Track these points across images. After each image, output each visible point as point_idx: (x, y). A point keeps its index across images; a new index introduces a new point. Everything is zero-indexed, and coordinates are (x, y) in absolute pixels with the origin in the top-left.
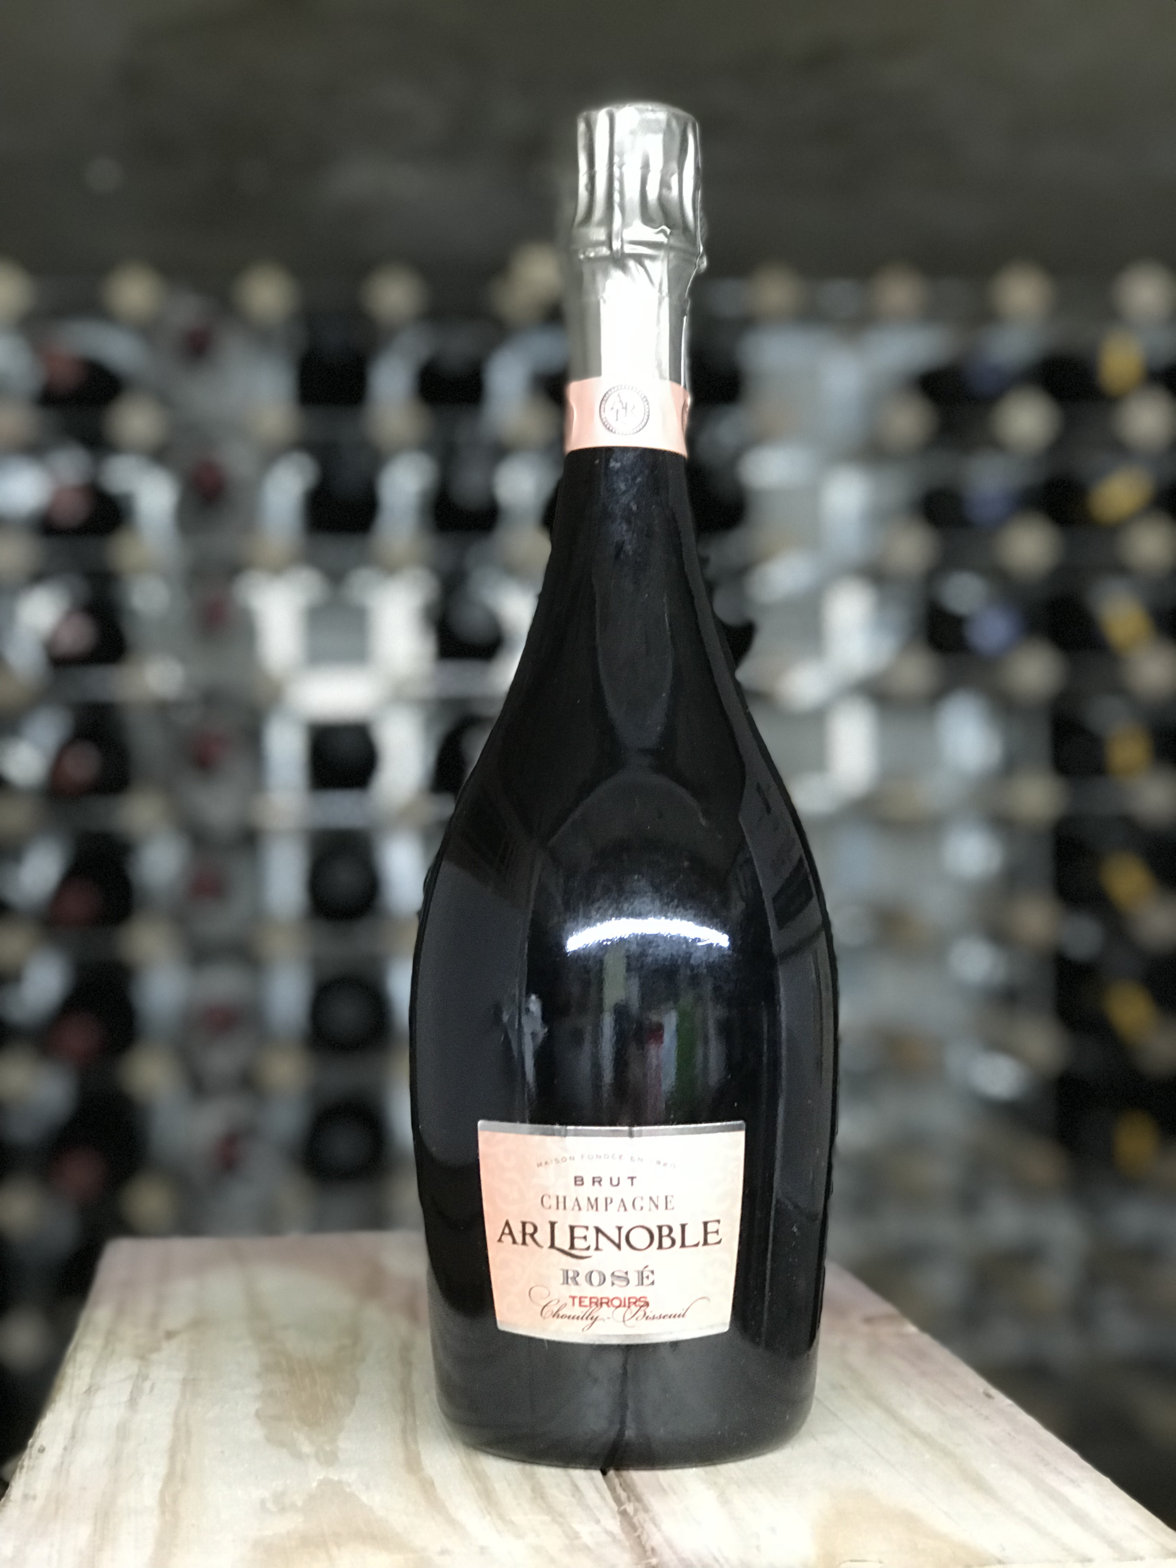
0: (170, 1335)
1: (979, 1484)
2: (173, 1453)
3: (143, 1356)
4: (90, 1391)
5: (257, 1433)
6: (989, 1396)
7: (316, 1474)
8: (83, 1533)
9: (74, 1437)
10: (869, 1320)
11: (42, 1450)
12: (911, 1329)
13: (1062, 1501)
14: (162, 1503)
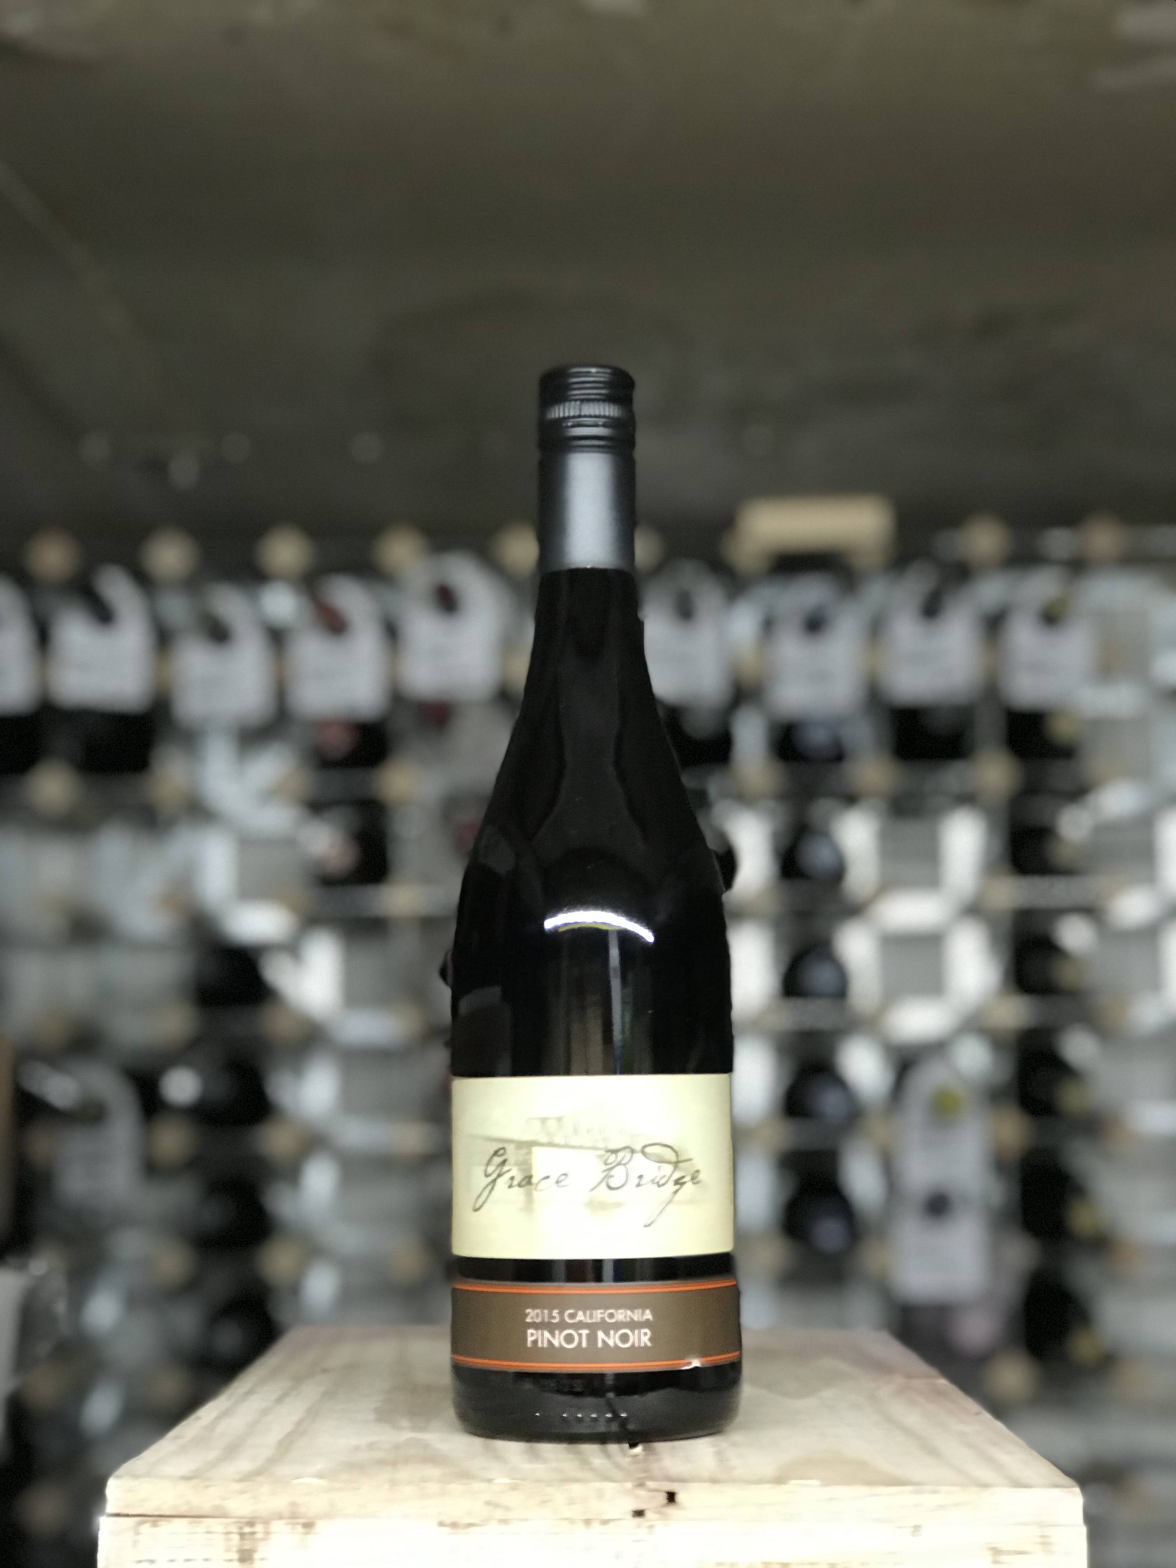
0: (325, 1371)
1: (932, 1451)
2: (299, 1423)
3: (298, 1380)
4: (249, 1393)
5: (372, 1417)
6: (978, 1414)
7: (406, 1435)
8: (213, 1455)
9: (225, 1414)
10: (909, 1376)
11: (199, 1418)
12: (943, 1382)
13: (990, 1461)
14: (281, 1443)
